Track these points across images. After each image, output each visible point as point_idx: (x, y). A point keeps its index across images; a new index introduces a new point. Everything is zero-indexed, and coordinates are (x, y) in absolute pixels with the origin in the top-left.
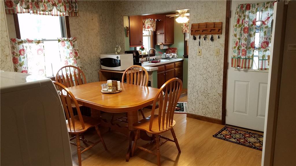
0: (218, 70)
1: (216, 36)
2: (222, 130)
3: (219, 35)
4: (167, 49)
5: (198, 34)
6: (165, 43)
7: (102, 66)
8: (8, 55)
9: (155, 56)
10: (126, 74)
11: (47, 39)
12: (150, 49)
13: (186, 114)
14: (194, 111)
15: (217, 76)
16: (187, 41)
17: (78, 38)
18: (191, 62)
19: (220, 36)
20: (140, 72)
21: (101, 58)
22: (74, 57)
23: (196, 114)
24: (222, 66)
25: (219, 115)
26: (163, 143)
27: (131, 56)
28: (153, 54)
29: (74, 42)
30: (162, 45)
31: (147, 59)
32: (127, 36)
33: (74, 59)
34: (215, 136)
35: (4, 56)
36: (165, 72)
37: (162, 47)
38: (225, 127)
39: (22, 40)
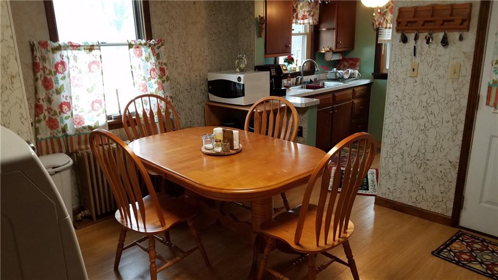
0: (453, 111)
1: (454, 36)
2: (452, 241)
3: (461, 33)
4: (339, 61)
5: (412, 30)
6: (336, 47)
7: (210, 94)
8: (14, 75)
9: (313, 74)
10: (253, 113)
11: (108, 42)
12: (306, 61)
13: (374, 197)
14: (392, 193)
15: (450, 124)
16: (381, 44)
17: (165, 41)
18: (393, 91)
19: (465, 34)
20: (282, 109)
21: (208, 80)
22: (158, 77)
23: (396, 200)
24: (464, 102)
25: (447, 207)
26: (324, 267)
27: (265, 76)
28: (310, 71)
29: (159, 48)
30: (329, 51)
31: (297, 80)
32: (260, 36)
33: (159, 81)
34: (437, 253)
35: (7, 77)
36: (333, 107)
37: (330, 57)
38: (457, 233)
39: (59, 44)
